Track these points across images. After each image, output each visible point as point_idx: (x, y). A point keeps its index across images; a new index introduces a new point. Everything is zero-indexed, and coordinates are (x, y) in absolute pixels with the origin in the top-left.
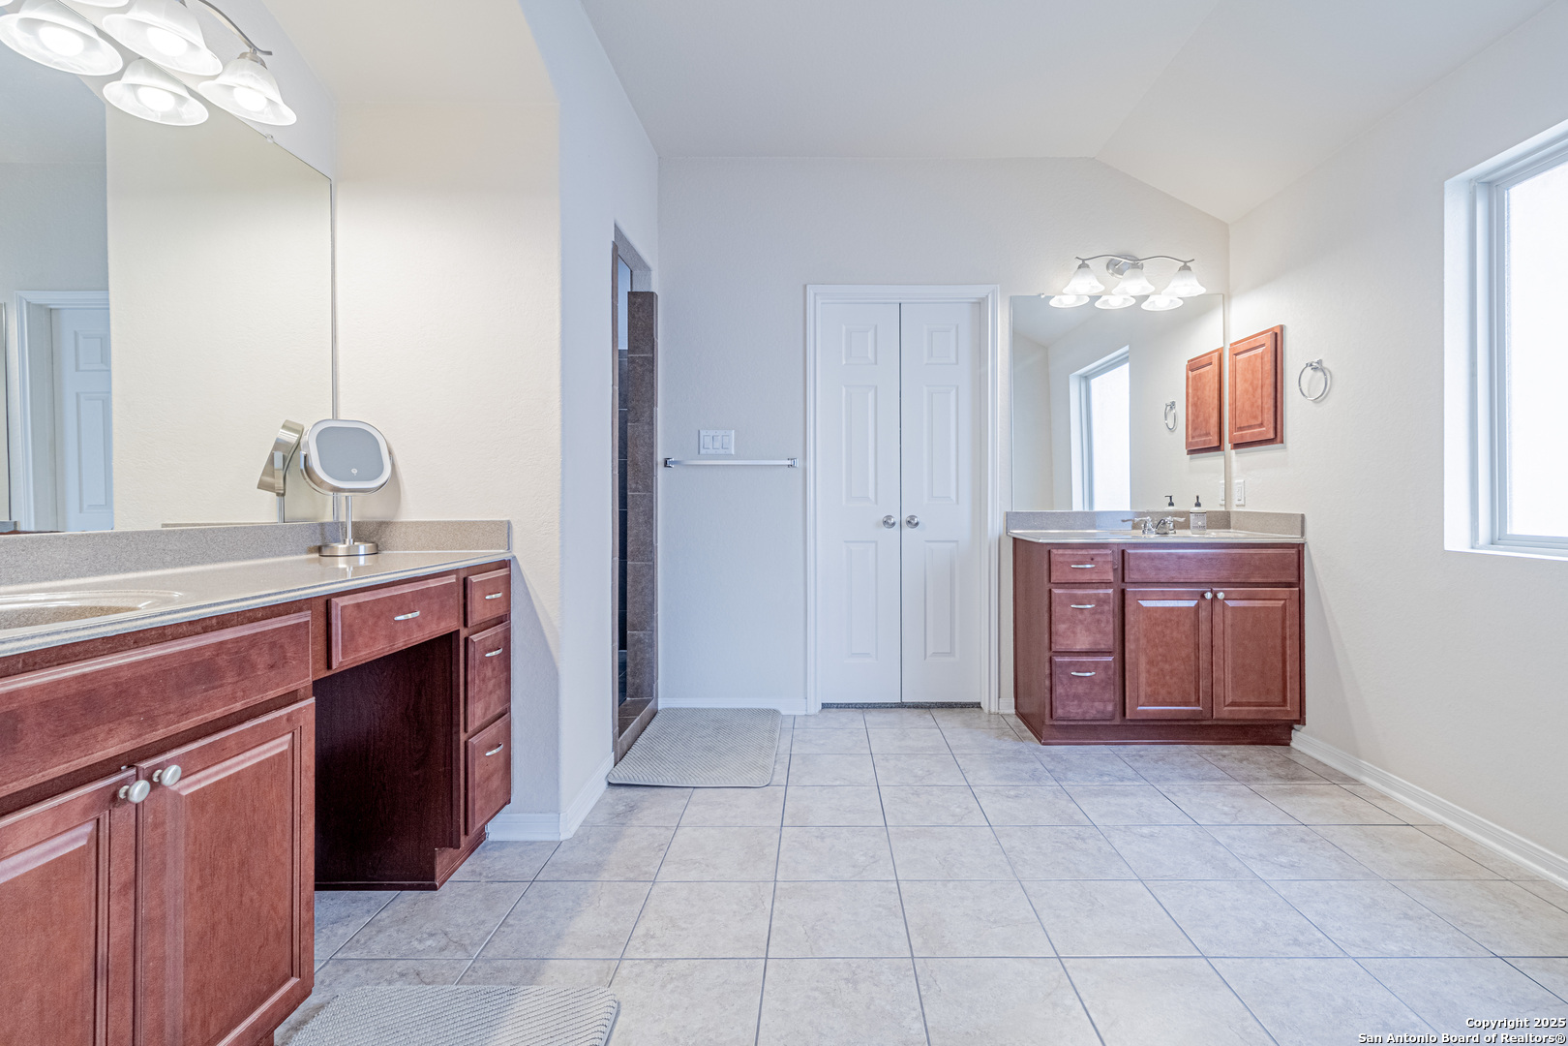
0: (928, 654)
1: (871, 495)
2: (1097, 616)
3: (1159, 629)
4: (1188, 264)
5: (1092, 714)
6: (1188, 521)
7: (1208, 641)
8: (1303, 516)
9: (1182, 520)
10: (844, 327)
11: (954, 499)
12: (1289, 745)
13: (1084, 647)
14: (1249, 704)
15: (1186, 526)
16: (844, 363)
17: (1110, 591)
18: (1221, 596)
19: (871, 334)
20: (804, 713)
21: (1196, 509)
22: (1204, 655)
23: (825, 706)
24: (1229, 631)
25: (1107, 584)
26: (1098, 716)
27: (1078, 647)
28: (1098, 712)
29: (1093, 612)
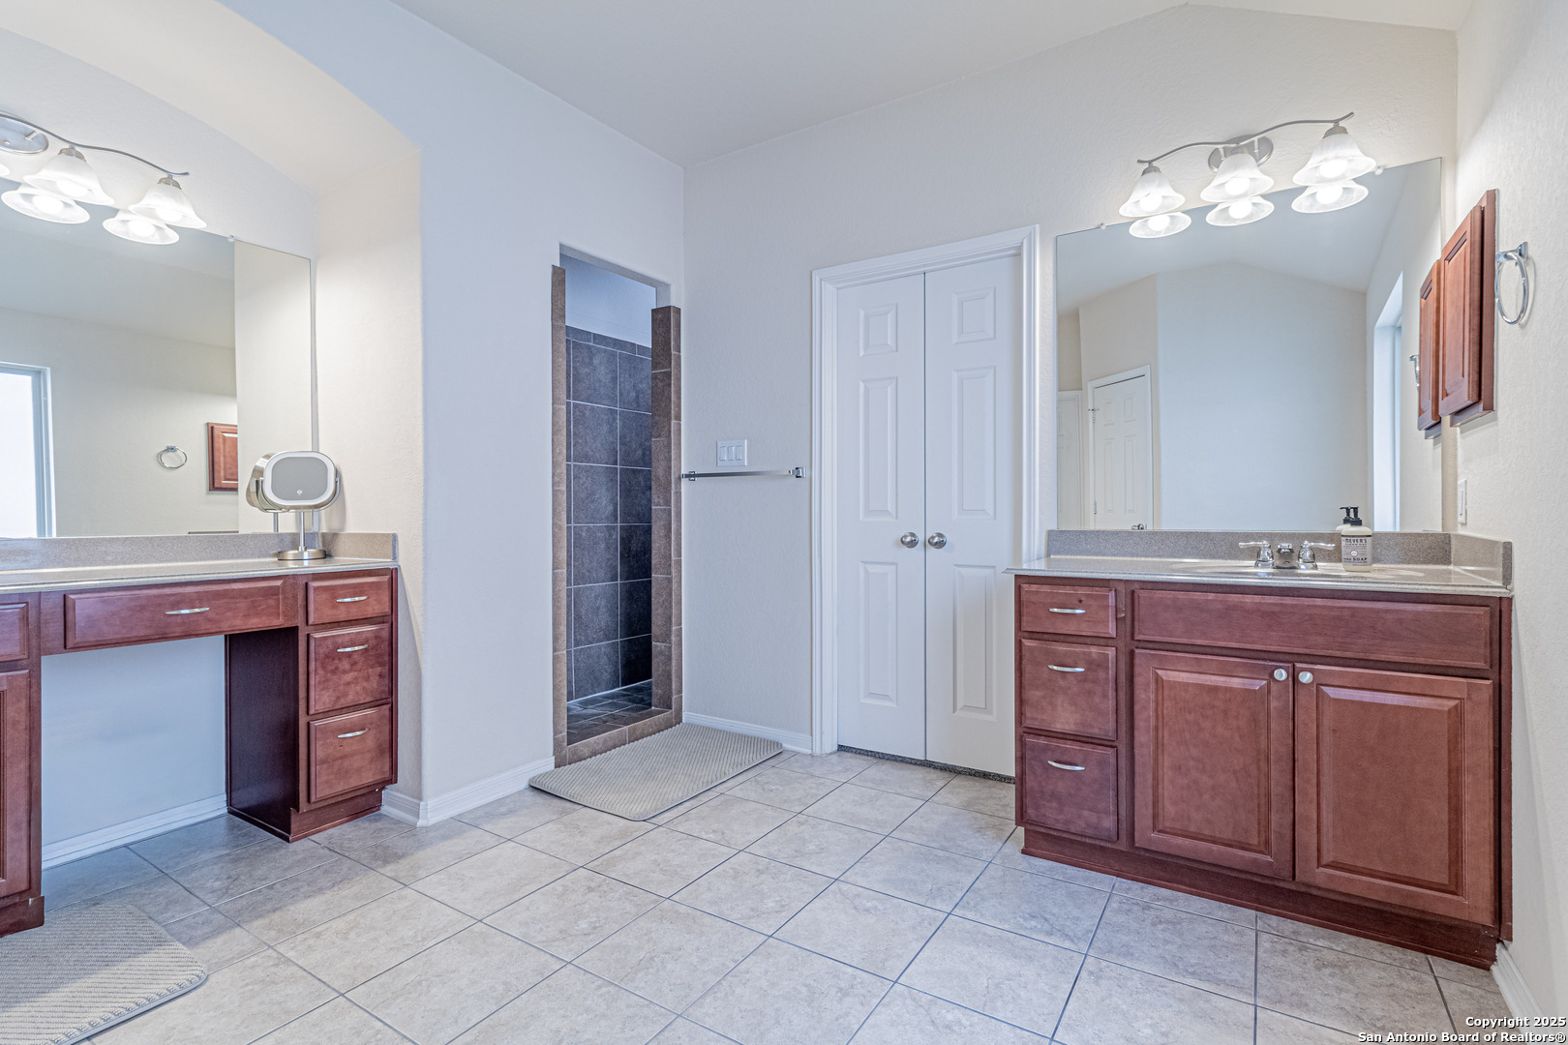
0: (959, 706)
1: (890, 507)
2: (1088, 686)
3: (1191, 717)
4: (1341, 124)
5: (1078, 826)
6: (1338, 548)
7: (1285, 751)
8: (1508, 548)
9: (1331, 546)
10: (862, 313)
11: (991, 513)
12: (1488, 969)
13: (1067, 727)
14: (1372, 874)
15: (1336, 556)
16: (862, 353)
17: (1111, 652)
18: (1306, 677)
19: (890, 317)
20: (810, 752)
21: (1347, 529)
22: (1278, 775)
23: (842, 748)
24: (1327, 739)
25: (1104, 641)
26: (1089, 832)
27: (1058, 727)
28: (1088, 825)
29: (1082, 678)
